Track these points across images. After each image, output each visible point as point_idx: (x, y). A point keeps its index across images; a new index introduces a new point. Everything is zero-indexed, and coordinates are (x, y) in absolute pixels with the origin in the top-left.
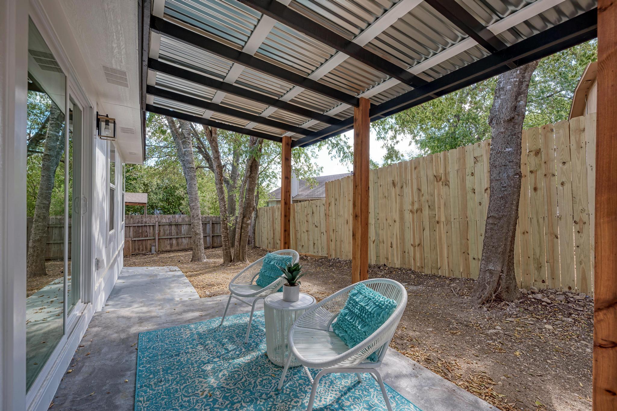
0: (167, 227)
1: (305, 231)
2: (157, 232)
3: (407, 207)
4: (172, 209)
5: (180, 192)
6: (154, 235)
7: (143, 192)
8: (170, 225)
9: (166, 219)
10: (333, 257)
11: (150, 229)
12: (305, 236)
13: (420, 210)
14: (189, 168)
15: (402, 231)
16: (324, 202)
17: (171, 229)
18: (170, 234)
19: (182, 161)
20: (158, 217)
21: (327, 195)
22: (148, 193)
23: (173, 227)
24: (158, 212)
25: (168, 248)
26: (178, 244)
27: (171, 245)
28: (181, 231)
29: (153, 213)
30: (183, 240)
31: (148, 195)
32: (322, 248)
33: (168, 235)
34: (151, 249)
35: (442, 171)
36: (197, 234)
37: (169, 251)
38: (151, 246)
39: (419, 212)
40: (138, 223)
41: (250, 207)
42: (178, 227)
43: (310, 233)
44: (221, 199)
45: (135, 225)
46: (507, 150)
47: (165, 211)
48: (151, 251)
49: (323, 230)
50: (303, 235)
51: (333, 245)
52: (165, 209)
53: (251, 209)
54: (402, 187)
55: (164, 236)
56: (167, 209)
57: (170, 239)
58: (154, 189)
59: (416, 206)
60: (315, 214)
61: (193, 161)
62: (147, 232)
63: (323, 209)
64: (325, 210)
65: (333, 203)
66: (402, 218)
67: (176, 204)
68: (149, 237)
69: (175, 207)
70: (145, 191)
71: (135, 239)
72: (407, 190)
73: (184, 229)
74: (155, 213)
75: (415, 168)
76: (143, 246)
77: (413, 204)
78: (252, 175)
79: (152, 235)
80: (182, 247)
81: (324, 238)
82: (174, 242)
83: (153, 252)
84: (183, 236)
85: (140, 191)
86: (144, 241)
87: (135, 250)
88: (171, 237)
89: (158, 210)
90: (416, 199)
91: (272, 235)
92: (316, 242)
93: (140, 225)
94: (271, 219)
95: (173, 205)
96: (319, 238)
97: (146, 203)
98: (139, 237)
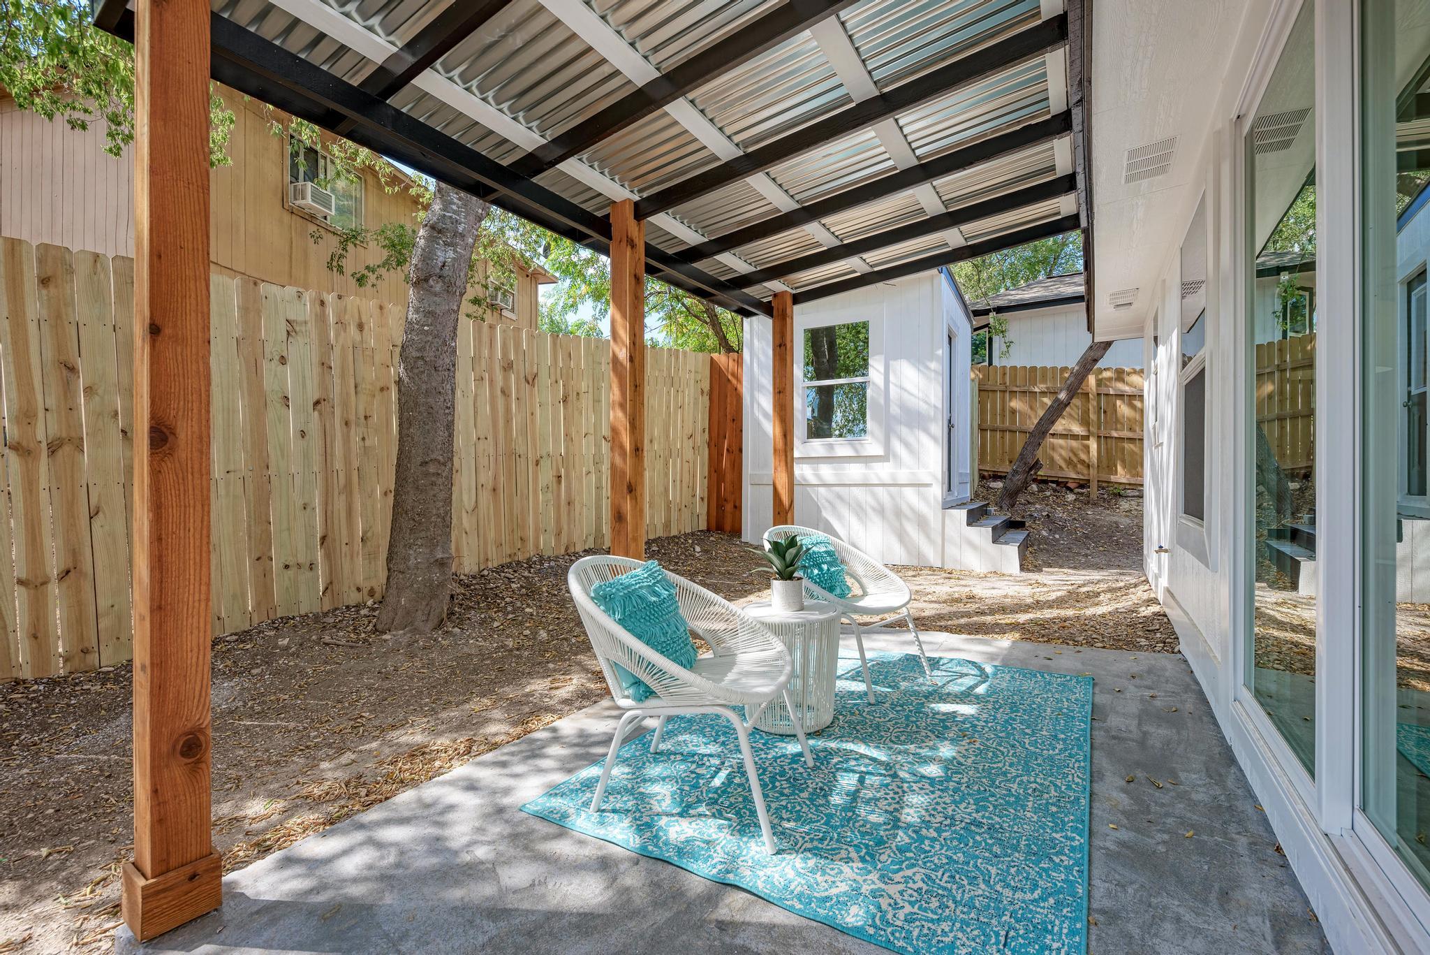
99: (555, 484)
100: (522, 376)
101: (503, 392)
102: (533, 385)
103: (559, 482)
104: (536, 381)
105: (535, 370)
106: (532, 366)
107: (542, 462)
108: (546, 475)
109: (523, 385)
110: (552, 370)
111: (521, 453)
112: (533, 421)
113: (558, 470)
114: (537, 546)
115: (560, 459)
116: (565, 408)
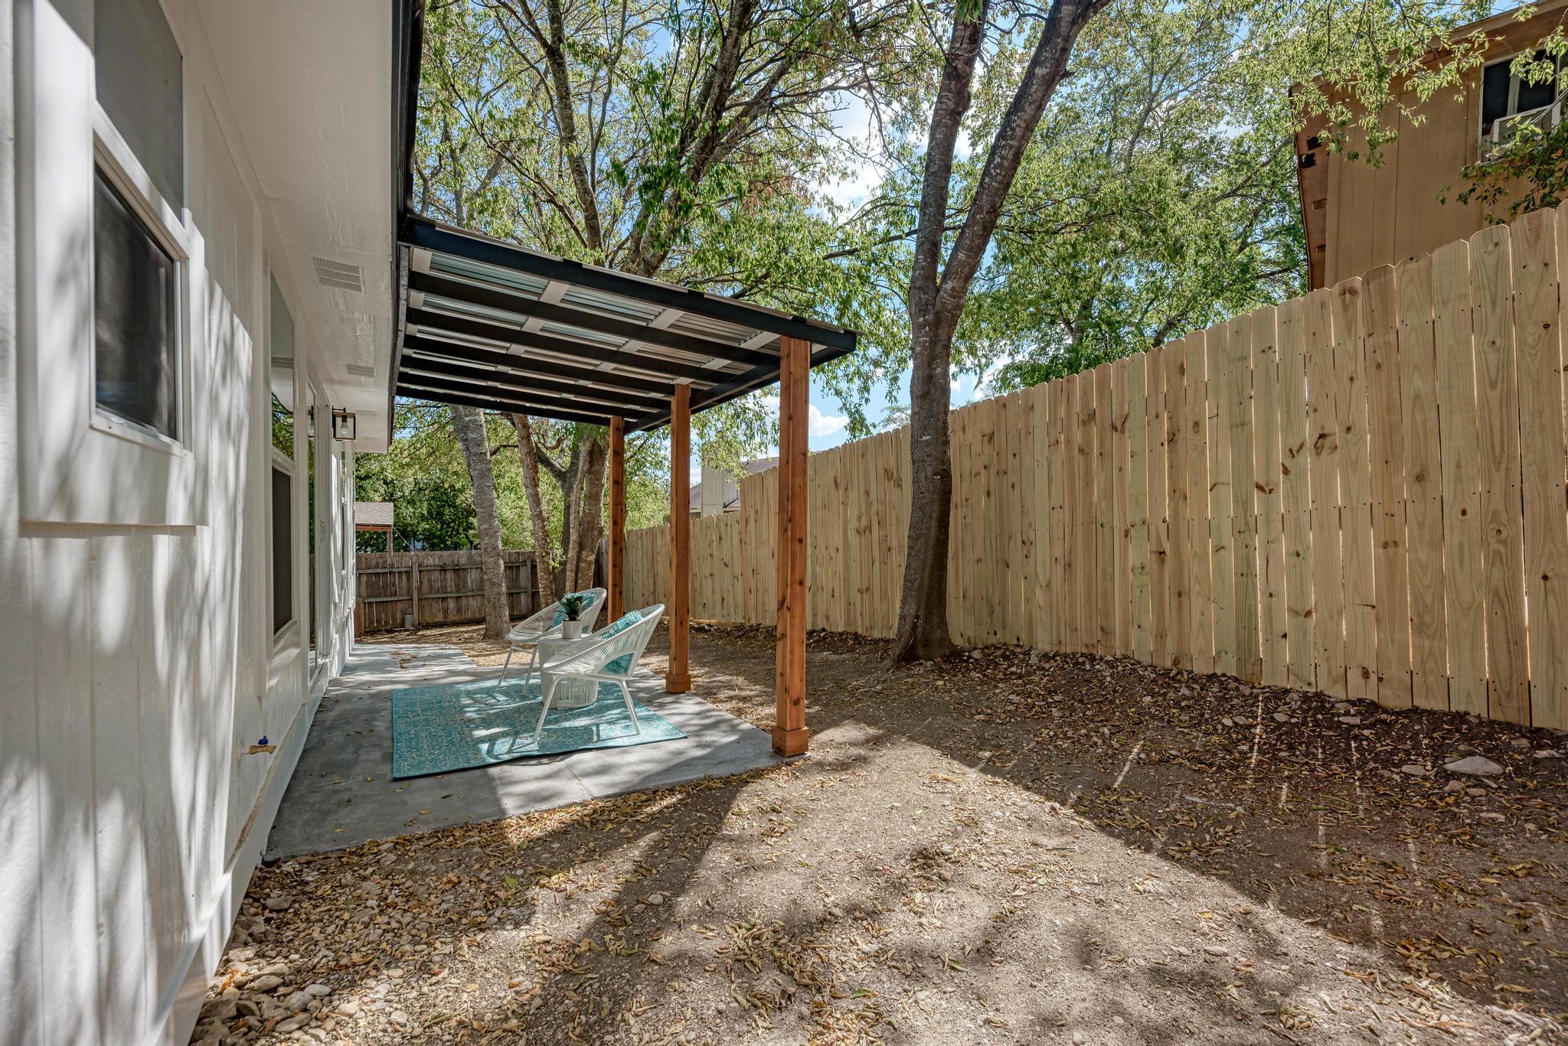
0: (437, 574)
1: (708, 575)
2: (415, 585)
3: (853, 525)
4: (450, 536)
5: (467, 498)
6: (409, 592)
7: (384, 500)
8: (443, 569)
9: (433, 558)
10: (753, 622)
11: (400, 578)
12: (707, 585)
13: (869, 529)
14: (476, 455)
15: (847, 565)
16: (738, 517)
17: (445, 579)
18: (444, 589)
19: (465, 440)
20: (417, 555)
21: (744, 503)
22: (394, 501)
23: (449, 575)
24: (419, 545)
25: (440, 618)
26: (459, 610)
27: (446, 612)
28: (465, 583)
29: (406, 549)
30: (471, 600)
31: (395, 506)
32: (736, 606)
33: (438, 592)
34: (403, 620)
35: (893, 462)
36: (493, 584)
37: (441, 625)
38: (404, 613)
39: (867, 532)
40: (377, 567)
41: (593, 529)
42: (458, 575)
43: (716, 578)
44: (536, 516)
45: (370, 571)
46: (924, 438)
47: (434, 542)
48: (403, 625)
49: (737, 572)
50: (704, 583)
51: (752, 598)
52: (435, 537)
53: (596, 533)
54: (846, 489)
55: (430, 593)
56: (439, 537)
57: (444, 599)
58: (407, 493)
59: (864, 522)
60: (723, 541)
61: (483, 440)
62: (394, 585)
63: (736, 528)
64: (740, 533)
65: (752, 519)
66: (846, 544)
67: (459, 525)
68: (400, 595)
69: (458, 533)
70: (389, 498)
71: (370, 600)
72: (853, 495)
73: (472, 577)
74: (411, 547)
75: (863, 456)
76: (386, 615)
77: (859, 518)
78: (594, 468)
79: (404, 590)
80: (469, 615)
81: (739, 585)
82: (452, 604)
83: (408, 625)
84: (470, 594)
85: (377, 498)
86: (389, 605)
87: (371, 622)
88: (444, 595)
89: (418, 541)
90: (863, 510)
91: (652, 587)
92: (725, 596)
93: (380, 571)
94: (650, 554)
95: (453, 529)
96: (731, 588)
97: (390, 526)
98: (379, 596)
99: (1155, 566)
100: (1108, 423)
101: (1081, 451)
102: (1123, 432)
103: (1163, 561)
104: (1127, 424)
105: (1126, 411)
106: (1122, 406)
107: (1133, 532)
108: (1138, 553)
109: (1109, 436)
110: (1151, 402)
111: (1105, 521)
112: (1121, 479)
113: (1159, 543)
114: (1126, 644)
115: (1163, 527)
116: (1170, 451)
